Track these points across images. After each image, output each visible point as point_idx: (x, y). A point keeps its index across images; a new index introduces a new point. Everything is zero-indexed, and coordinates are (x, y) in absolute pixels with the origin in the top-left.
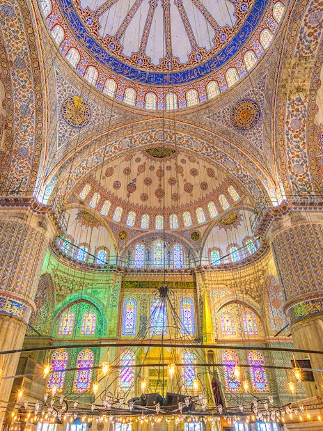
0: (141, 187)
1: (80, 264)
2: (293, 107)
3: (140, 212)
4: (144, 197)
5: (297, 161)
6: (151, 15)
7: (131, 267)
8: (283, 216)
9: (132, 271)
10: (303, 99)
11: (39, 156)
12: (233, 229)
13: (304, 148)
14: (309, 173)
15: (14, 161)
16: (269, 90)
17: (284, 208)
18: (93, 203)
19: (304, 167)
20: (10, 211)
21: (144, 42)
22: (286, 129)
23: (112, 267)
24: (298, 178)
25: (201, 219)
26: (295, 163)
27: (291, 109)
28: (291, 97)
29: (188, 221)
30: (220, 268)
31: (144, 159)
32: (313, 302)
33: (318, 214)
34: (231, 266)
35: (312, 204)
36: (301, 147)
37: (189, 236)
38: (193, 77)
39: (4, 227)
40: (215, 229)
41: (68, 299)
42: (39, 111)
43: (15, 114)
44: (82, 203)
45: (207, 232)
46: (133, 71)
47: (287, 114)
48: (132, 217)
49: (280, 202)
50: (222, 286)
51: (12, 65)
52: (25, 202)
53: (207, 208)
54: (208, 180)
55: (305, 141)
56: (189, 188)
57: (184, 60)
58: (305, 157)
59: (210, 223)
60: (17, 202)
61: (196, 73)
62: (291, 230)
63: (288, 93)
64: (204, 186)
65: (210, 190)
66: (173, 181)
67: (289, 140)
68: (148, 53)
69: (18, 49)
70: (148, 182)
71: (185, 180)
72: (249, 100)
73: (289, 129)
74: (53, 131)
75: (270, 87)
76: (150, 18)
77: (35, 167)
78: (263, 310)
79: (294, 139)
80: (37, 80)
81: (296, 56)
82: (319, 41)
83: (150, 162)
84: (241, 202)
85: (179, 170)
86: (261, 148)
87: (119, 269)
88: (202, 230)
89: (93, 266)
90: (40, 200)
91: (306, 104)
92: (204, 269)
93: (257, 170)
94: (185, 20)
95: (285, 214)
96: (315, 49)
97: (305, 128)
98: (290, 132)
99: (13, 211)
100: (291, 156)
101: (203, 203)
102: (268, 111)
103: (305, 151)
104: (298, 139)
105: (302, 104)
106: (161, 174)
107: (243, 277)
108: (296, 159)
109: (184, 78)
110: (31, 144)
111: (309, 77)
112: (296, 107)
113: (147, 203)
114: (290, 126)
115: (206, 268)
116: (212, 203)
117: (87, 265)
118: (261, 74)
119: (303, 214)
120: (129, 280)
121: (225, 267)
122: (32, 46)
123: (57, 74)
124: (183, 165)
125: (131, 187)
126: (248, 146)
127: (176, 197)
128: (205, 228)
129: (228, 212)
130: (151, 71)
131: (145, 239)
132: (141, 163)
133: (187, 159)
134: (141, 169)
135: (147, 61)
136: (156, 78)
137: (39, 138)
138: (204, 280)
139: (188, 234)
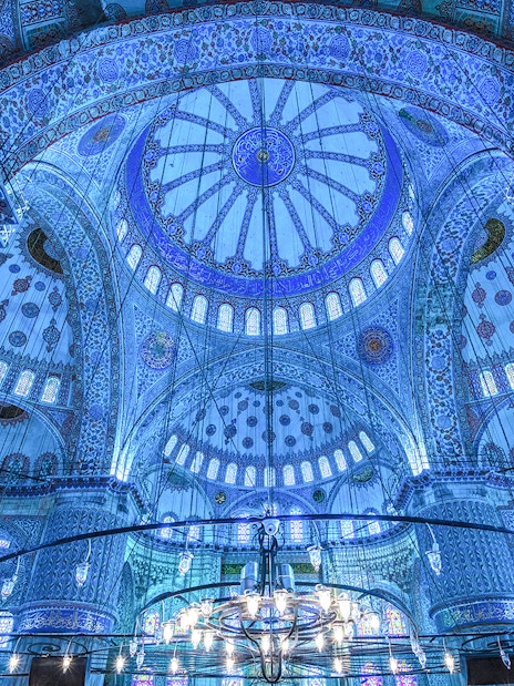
0: (243, 430)
1: (166, 543)
2: (433, 342)
3: (243, 463)
4: (248, 443)
5: (442, 412)
6: (249, 211)
7: (234, 544)
8: (425, 489)
9: (235, 549)
10: (445, 332)
11: (115, 417)
12: (369, 488)
13: (451, 393)
14: (457, 427)
15: (85, 424)
16: (401, 318)
17: (426, 478)
18: (181, 459)
19: (451, 418)
20: (85, 494)
21: (242, 243)
22: (427, 369)
23: (207, 546)
24: (443, 435)
25: (326, 472)
26: (440, 414)
27: (430, 344)
28: (431, 330)
29: (308, 476)
30: (352, 543)
31: (245, 394)
32: (461, 609)
33: (469, 486)
34: (369, 541)
35: (460, 473)
36: (447, 392)
37: (310, 497)
38: (306, 285)
39: (80, 517)
40: (345, 487)
41: (150, 592)
42: (115, 359)
43: (86, 364)
44: (166, 461)
45: (336, 490)
46: (228, 280)
47: (426, 350)
48: (232, 470)
49: (420, 471)
50: (356, 568)
51: (82, 308)
52: (103, 482)
53: (334, 459)
54: (334, 420)
55: (452, 384)
56: (308, 429)
57: (293, 263)
58: (453, 405)
59: (338, 479)
60: (92, 482)
61: (310, 281)
62: (435, 508)
63: (425, 325)
64: (328, 427)
65: (336, 433)
66: (285, 421)
67: (430, 384)
68: (247, 256)
69: (90, 290)
70: (252, 422)
71: (302, 419)
72: (379, 328)
73: (430, 369)
74: (131, 380)
75: (403, 314)
76: (248, 214)
77: (112, 430)
78: (413, 602)
79: (437, 382)
80: (113, 323)
81: (431, 284)
82: (457, 266)
83: (253, 397)
84: (376, 455)
85: (294, 405)
86: (397, 390)
87: (217, 548)
88: (327, 488)
89: (183, 546)
90: (120, 477)
91: (449, 337)
92: (332, 546)
93: (393, 420)
94: (293, 214)
95: (427, 485)
96: (454, 275)
97: (450, 368)
98: (432, 374)
99: (89, 494)
100: (434, 404)
101: (327, 450)
102: (403, 344)
103: (452, 396)
104: (443, 382)
105: (444, 337)
106: (269, 410)
107: (385, 557)
108: (440, 408)
109: (296, 286)
110: (105, 400)
111: (450, 305)
112: (437, 342)
113: (253, 451)
114: (430, 365)
115: (333, 543)
116: (340, 451)
117: (174, 544)
118: (392, 297)
119: (450, 487)
120: (231, 562)
121: (361, 542)
122: (107, 286)
123: (136, 309)
124: (298, 399)
125: (231, 431)
126: (380, 386)
127: (290, 441)
128: (332, 484)
129: (362, 466)
130: (252, 278)
131: (251, 501)
132: (242, 399)
133: (303, 392)
134: (243, 406)
135: (246, 266)
136: (259, 287)
137: (115, 393)
138: (332, 561)
139: (309, 494)
